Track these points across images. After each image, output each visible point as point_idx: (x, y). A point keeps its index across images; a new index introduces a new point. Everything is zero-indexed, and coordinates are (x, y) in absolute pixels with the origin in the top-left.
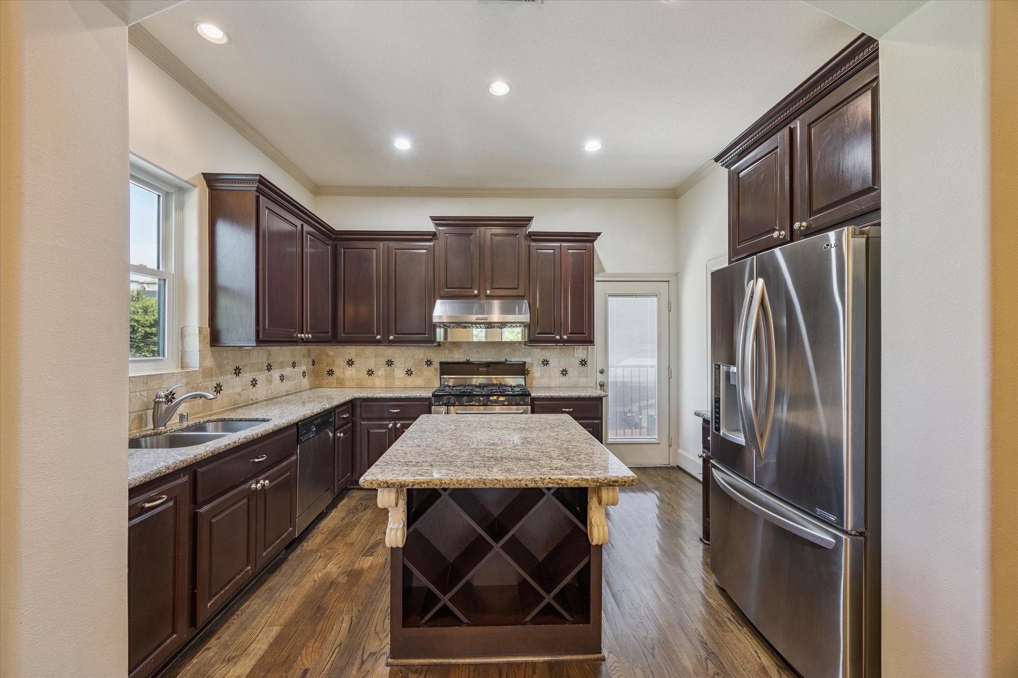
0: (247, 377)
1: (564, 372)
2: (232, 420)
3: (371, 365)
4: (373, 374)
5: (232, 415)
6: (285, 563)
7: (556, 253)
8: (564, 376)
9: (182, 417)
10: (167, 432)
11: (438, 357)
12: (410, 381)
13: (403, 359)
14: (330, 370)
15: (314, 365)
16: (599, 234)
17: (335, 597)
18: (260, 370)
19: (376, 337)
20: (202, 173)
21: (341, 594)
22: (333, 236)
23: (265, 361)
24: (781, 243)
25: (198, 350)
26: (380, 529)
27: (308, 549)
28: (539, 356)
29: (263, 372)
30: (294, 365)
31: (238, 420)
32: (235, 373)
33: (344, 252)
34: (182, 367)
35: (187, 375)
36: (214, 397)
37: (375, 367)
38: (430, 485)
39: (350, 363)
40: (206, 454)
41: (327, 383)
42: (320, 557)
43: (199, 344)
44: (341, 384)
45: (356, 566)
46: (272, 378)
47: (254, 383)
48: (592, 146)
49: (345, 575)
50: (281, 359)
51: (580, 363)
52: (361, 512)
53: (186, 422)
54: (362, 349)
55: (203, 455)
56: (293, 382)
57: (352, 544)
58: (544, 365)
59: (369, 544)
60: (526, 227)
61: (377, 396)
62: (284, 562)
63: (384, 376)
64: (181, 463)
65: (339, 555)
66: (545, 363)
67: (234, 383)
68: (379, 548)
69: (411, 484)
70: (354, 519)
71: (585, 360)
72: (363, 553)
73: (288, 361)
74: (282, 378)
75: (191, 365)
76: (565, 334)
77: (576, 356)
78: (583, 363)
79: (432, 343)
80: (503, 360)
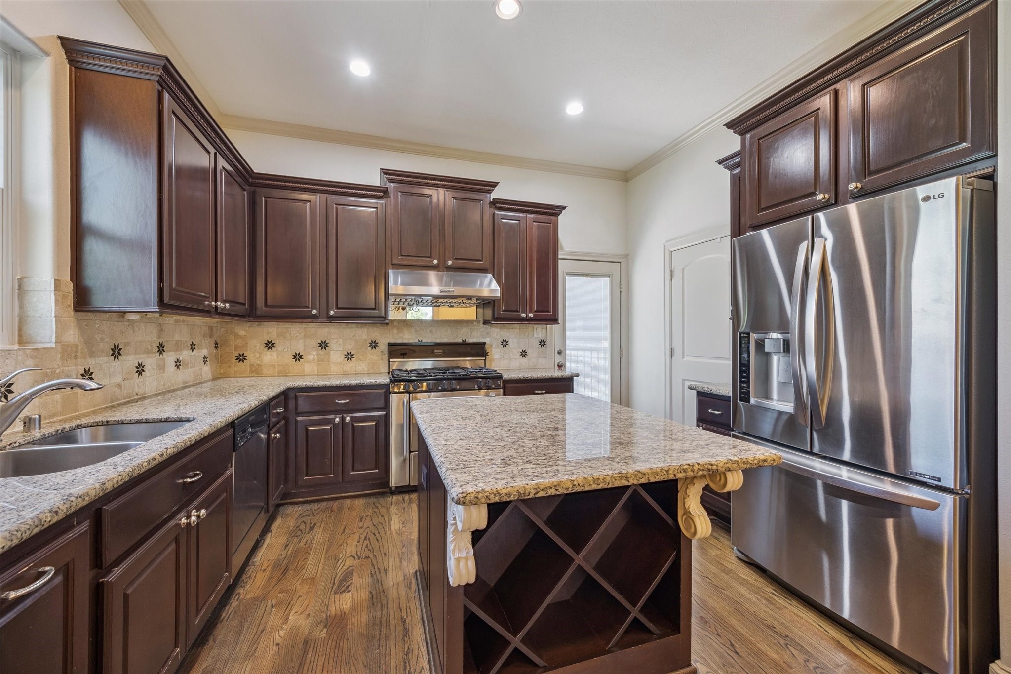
0: (129, 361)
1: (524, 354)
2: (123, 423)
3: (299, 347)
4: (302, 358)
5: (117, 416)
6: (219, 626)
7: (522, 224)
8: (524, 357)
9: (28, 423)
10: (5, 447)
11: (385, 338)
12: (350, 366)
13: (341, 340)
14: (240, 355)
15: (217, 349)
16: (564, 208)
17: (320, 663)
18: (148, 352)
19: (311, 311)
20: (59, 37)
21: (327, 657)
22: (250, 180)
23: (155, 339)
24: (824, 206)
25: (53, 315)
26: (344, 553)
27: (248, 597)
28: (498, 337)
29: (153, 355)
30: (193, 347)
31: (133, 421)
32: (112, 355)
33: (266, 202)
34: (21, 342)
35: (35, 353)
36: (97, 386)
37: (304, 350)
38: (560, 490)
39: (270, 345)
40: (120, 478)
41: (236, 372)
42: (272, 606)
43: (56, 305)
44: (256, 371)
45: (333, 610)
46: (164, 364)
47: (140, 369)
48: (574, 108)
49: (321, 626)
50: (177, 337)
51: (539, 343)
52: (308, 533)
53: (37, 430)
54: (287, 328)
55: (115, 481)
56: (192, 369)
57: (313, 580)
58: (503, 346)
59: (338, 575)
60: (491, 193)
61: (319, 383)
62: (216, 624)
63: (316, 361)
64: (80, 500)
65: (300, 599)
66: (505, 343)
67: (112, 370)
68: (354, 578)
69: (533, 492)
70: (302, 544)
71: (545, 341)
72: (334, 589)
73: (186, 341)
74: (178, 364)
75: (39, 338)
76: (530, 312)
77: (535, 336)
78: (542, 343)
79: (382, 320)
80: (460, 341)
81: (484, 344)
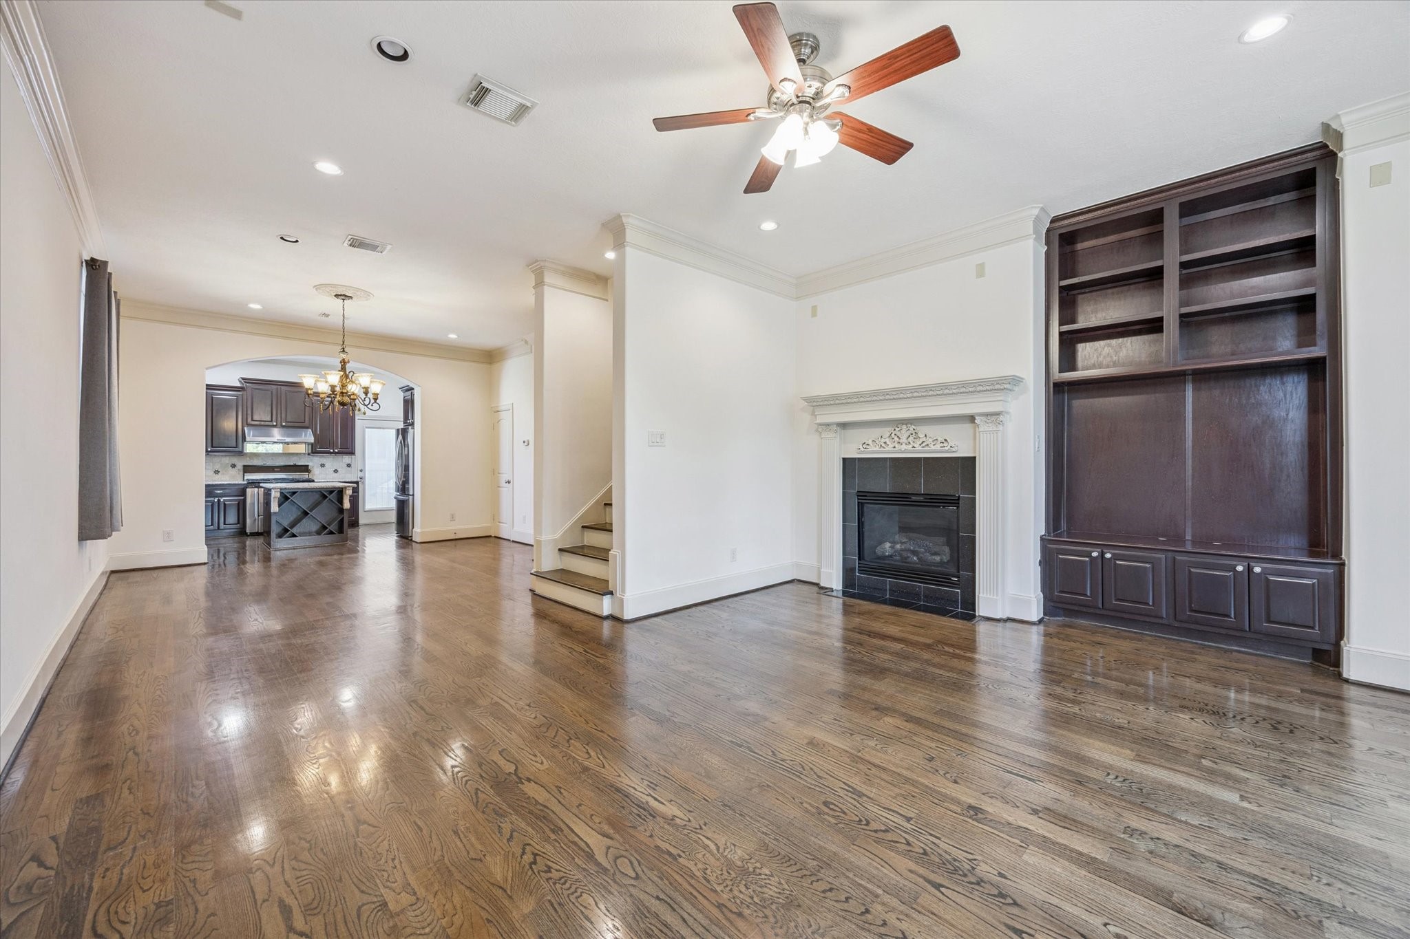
1: (336, 472)
8: (336, 474)
11: (242, 462)
12: (217, 477)
13: (211, 464)
28: (317, 462)
51: (346, 465)
58: (322, 467)
66: (323, 465)
76: (336, 449)
77: (344, 461)
78: (349, 465)
79: (241, 453)
80: (292, 464)
81: (308, 466)
